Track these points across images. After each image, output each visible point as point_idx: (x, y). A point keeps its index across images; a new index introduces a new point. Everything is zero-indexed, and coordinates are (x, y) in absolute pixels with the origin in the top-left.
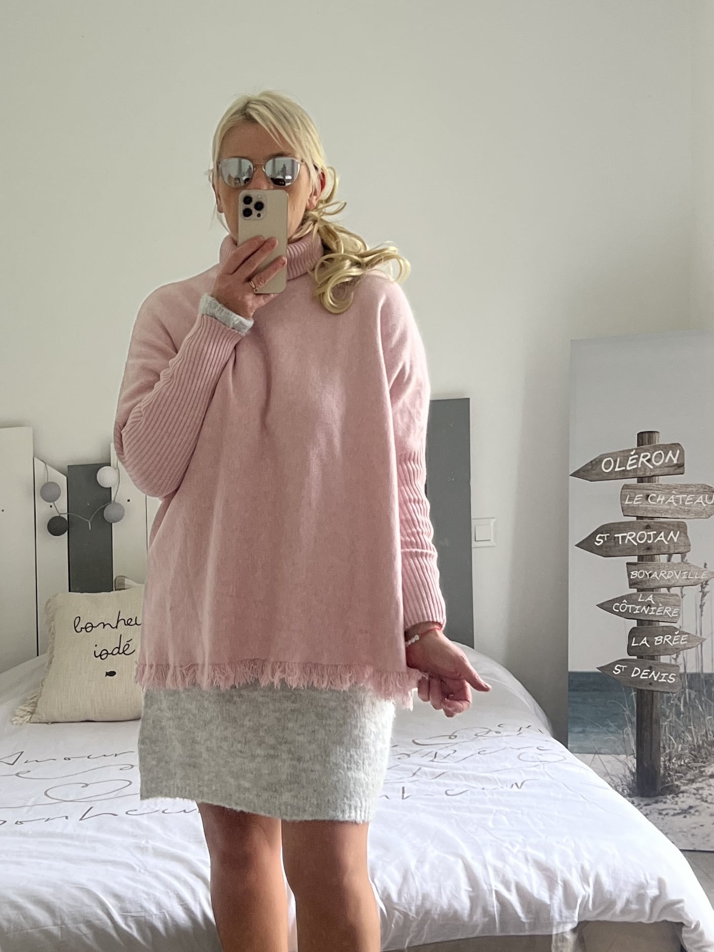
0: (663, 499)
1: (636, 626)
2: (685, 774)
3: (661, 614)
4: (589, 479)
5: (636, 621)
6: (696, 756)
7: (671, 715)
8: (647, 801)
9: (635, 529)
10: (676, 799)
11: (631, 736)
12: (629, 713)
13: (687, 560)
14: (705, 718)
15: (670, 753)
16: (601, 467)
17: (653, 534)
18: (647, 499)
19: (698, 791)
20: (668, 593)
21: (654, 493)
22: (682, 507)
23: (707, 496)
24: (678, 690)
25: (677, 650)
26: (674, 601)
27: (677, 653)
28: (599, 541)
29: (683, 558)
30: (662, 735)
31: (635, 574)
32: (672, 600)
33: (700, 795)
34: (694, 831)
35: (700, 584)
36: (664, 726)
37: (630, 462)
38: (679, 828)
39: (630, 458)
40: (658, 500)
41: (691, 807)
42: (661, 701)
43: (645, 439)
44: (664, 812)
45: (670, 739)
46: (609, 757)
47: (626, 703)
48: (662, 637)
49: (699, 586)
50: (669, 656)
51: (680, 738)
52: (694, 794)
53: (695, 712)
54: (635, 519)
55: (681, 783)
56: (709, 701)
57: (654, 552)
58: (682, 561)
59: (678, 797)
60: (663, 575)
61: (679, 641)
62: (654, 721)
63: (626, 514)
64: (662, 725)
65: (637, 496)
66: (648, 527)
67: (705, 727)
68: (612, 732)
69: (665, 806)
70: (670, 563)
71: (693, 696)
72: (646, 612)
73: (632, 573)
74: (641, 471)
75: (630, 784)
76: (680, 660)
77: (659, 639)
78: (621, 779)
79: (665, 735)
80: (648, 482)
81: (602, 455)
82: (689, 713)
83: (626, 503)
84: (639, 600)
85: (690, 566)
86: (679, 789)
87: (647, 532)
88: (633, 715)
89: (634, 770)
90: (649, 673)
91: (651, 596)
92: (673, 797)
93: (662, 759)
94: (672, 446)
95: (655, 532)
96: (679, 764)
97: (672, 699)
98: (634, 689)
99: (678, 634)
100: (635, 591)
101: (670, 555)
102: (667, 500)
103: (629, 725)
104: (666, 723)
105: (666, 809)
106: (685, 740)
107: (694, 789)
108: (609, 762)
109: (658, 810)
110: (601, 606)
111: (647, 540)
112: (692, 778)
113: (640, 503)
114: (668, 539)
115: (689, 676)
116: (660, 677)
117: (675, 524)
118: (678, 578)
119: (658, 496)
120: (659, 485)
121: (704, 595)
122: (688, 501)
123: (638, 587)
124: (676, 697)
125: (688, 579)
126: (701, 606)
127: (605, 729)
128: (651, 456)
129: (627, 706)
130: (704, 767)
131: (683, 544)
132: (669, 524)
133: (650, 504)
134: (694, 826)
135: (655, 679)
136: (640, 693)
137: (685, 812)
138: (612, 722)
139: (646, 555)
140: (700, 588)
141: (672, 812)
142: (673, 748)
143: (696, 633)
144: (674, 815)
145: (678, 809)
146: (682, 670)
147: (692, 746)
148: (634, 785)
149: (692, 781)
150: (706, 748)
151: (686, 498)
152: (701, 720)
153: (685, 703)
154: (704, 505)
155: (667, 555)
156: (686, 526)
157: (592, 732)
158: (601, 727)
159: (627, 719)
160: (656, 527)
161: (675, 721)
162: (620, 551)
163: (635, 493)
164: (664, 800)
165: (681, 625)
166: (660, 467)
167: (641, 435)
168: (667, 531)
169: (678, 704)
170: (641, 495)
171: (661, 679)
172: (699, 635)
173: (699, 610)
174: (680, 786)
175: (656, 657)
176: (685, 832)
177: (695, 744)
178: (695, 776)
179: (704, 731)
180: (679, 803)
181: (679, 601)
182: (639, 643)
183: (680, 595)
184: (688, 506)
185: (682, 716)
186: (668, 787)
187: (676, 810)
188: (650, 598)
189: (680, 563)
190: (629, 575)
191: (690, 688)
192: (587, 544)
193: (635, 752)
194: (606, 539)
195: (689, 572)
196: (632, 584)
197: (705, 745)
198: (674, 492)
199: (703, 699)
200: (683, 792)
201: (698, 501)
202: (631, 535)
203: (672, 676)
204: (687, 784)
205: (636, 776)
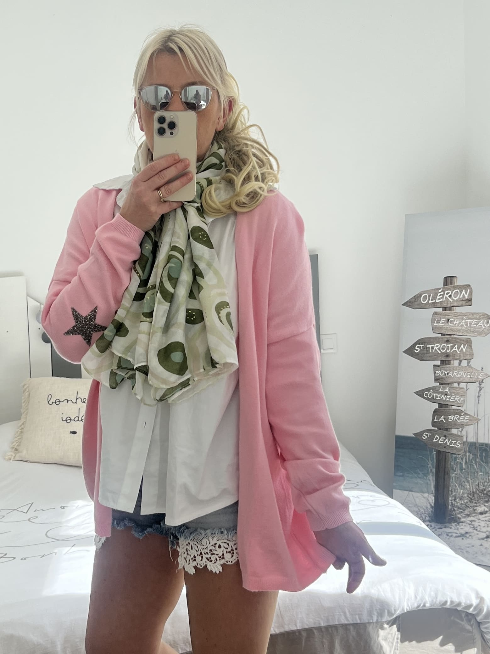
0: (458, 322)
1: (437, 408)
2: (464, 510)
3: (453, 401)
4: (414, 308)
5: (438, 404)
6: (471, 499)
7: (457, 469)
8: (439, 526)
9: (440, 342)
10: (458, 526)
11: (432, 481)
12: (431, 466)
13: (470, 365)
14: (478, 474)
15: (455, 495)
16: (421, 300)
17: (451, 346)
18: (448, 322)
19: (471, 522)
20: (458, 386)
21: (452, 318)
22: (469, 328)
23: (485, 321)
24: (461, 453)
25: (462, 426)
26: (462, 392)
27: (462, 427)
28: (417, 350)
29: (468, 363)
30: (451, 483)
31: (438, 372)
32: (461, 392)
33: (473, 525)
34: (468, 549)
35: (479, 382)
36: (452, 477)
37: (438, 297)
38: (459, 546)
39: (439, 294)
40: (455, 323)
41: (467, 533)
42: (451, 459)
43: (448, 281)
44: (450, 535)
45: (455, 486)
46: (418, 494)
47: (430, 459)
48: (453, 416)
49: (477, 384)
50: (457, 429)
51: (462, 485)
52: (469, 524)
53: (472, 469)
54: (440, 335)
55: (462, 516)
56: (481, 462)
57: (450, 358)
58: (468, 365)
59: (459, 525)
60: (455, 374)
61: (464, 419)
62: (446, 473)
63: (434, 332)
64: (451, 476)
65: (442, 320)
66: (447, 341)
67: (478, 479)
68: (420, 478)
69: (451, 530)
70: (459, 366)
71: (471, 458)
72: (444, 399)
73: (437, 372)
74: (445, 303)
75: (430, 514)
76: (464, 433)
77: (451, 417)
78: (424, 509)
79: (453, 483)
80: (449, 311)
81: (421, 292)
82: (468, 469)
83: (435, 324)
84: (440, 391)
85: (473, 369)
86: (460, 520)
87: (447, 344)
88: (433, 467)
89: (433, 505)
90: (445, 440)
91: (448, 388)
92: (456, 525)
93: (450, 498)
94: (465, 287)
95: (452, 345)
96: (460, 503)
97: (458, 459)
98: (435, 449)
99: (463, 415)
100: (438, 384)
101: (461, 361)
102: (460, 323)
103: (431, 474)
104: (453, 475)
105: (451, 533)
106: (465, 487)
107: (469, 521)
108: (417, 497)
109: (446, 532)
110: (417, 393)
111: (446, 351)
112: (468, 513)
113: (443, 324)
114: (460, 350)
115: (469, 444)
116: (451, 443)
117: (465, 339)
118: (464, 376)
119: (454, 320)
120: (455, 313)
121: (480, 390)
122: (473, 325)
123: (440, 381)
124: (460, 457)
125: (471, 378)
126: (479, 397)
127: (416, 475)
128: (452, 293)
129: (430, 461)
130: (476, 506)
131: (468, 354)
132: (461, 339)
133: (450, 326)
134: (468, 545)
135: (448, 444)
136: (439, 453)
137: (463, 536)
138: (420, 471)
139: (446, 360)
140: (478, 384)
141: (454, 535)
142: (457, 492)
143: (475, 415)
144: (456, 537)
145: (458, 533)
146: (465, 440)
147: (469, 492)
148: (432, 515)
149: (468, 515)
150: (478, 494)
151: (472, 322)
152: (476, 474)
153: (466, 463)
154: (484, 327)
155: (458, 361)
156: (471, 341)
157: (408, 477)
158: (414, 474)
159: (429, 470)
160: (453, 342)
161: (459, 474)
162: (430, 356)
163: (441, 318)
164: (450, 526)
165: (465, 408)
166: (457, 301)
167: (446, 279)
168: (459, 344)
169: (462, 462)
170: (444, 319)
171: (451, 444)
172: (476, 416)
173: (477, 399)
174: (461, 518)
175: (449, 429)
176: (462, 549)
177: (471, 491)
178: (470, 512)
179: (477, 482)
180: (460, 530)
181: (465, 393)
182: (439, 420)
183: (465, 388)
184: (473, 327)
185: (464, 471)
186: (453, 518)
187: (457, 533)
188: (447, 390)
189: (466, 367)
190: (435, 373)
191: (470, 452)
192: (410, 351)
193: (434, 493)
194: (421, 348)
195: (472, 372)
196: (437, 379)
197: (477, 492)
198: (464, 318)
199: (477, 460)
200: (462, 522)
201: (479, 324)
202: (437, 346)
203: (459, 443)
204: (465, 517)
205: (433, 509)
